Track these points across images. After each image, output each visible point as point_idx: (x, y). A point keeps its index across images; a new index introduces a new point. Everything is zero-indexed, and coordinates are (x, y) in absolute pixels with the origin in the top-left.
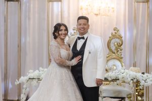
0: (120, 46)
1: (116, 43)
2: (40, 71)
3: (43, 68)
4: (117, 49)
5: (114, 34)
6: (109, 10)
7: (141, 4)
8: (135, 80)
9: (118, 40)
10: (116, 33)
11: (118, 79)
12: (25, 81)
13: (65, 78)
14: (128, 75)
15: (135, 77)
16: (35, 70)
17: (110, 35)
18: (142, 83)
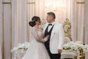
0: (70, 29)
1: (67, 27)
2: (25, 44)
3: (26, 42)
4: (68, 30)
5: (66, 22)
6: (62, 8)
7: (80, 4)
8: (80, 49)
9: (68, 25)
10: (67, 21)
11: (70, 48)
12: (16, 50)
13: (41, 48)
14: (76, 46)
15: (80, 47)
16: (22, 44)
17: (64, 23)
18: (84, 50)
